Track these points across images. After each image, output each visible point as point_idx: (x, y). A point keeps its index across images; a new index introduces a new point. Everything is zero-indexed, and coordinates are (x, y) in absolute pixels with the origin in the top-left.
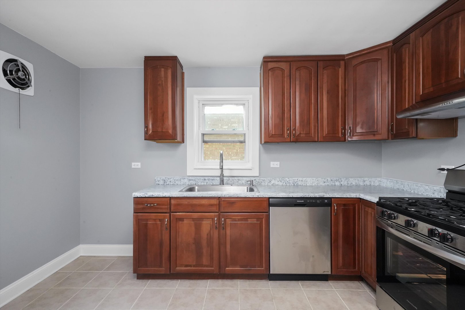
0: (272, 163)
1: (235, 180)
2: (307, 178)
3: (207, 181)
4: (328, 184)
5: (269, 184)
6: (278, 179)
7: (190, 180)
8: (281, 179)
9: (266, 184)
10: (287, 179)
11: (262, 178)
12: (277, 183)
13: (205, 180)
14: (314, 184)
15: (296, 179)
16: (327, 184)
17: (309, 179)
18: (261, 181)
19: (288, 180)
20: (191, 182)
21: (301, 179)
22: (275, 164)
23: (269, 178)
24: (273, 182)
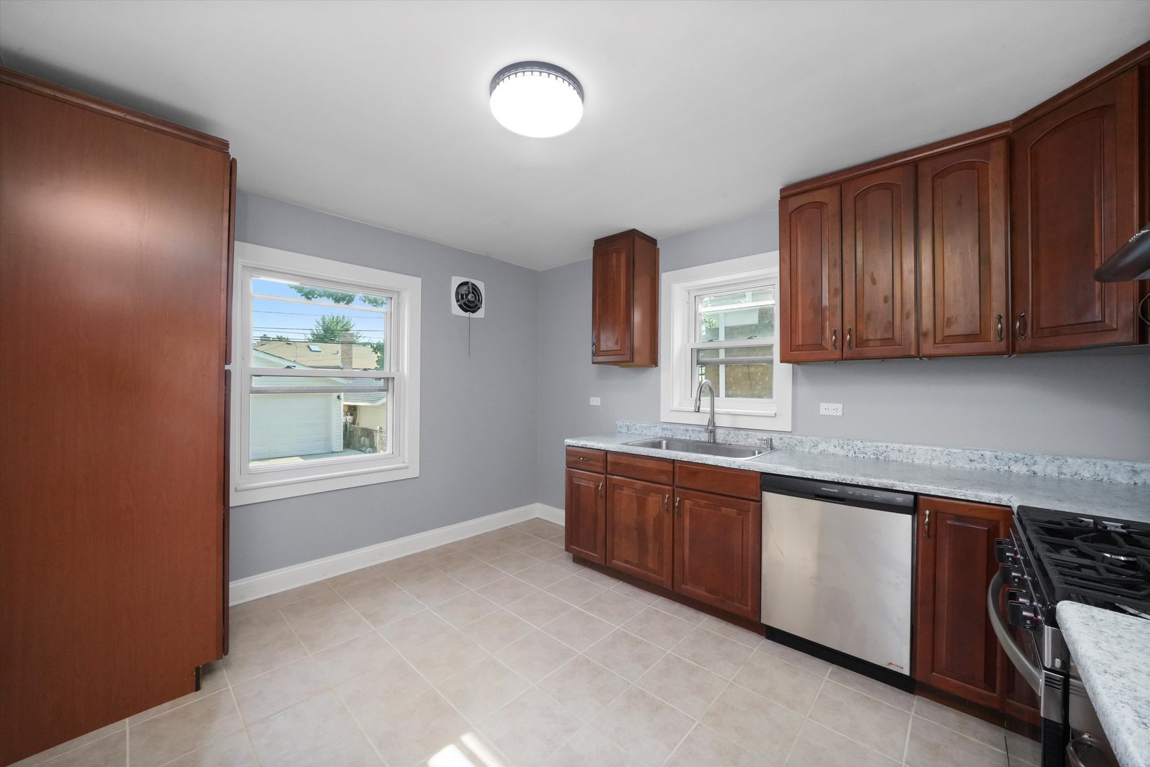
0: (823, 406)
1: (740, 436)
2: (916, 447)
3: (691, 433)
4: (983, 465)
5: (813, 450)
6: (835, 442)
7: (664, 429)
8: (841, 442)
9: (806, 450)
10: (858, 443)
11: (798, 437)
12: (831, 450)
13: (687, 431)
14: (935, 463)
15: (884, 444)
16: (979, 466)
17: (921, 449)
18: (795, 442)
19: (860, 445)
20: (666, 432)
21: (897, 446)
22: (831, 409)
23: (813, 438)
24: (822, 447)
